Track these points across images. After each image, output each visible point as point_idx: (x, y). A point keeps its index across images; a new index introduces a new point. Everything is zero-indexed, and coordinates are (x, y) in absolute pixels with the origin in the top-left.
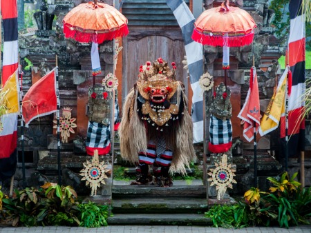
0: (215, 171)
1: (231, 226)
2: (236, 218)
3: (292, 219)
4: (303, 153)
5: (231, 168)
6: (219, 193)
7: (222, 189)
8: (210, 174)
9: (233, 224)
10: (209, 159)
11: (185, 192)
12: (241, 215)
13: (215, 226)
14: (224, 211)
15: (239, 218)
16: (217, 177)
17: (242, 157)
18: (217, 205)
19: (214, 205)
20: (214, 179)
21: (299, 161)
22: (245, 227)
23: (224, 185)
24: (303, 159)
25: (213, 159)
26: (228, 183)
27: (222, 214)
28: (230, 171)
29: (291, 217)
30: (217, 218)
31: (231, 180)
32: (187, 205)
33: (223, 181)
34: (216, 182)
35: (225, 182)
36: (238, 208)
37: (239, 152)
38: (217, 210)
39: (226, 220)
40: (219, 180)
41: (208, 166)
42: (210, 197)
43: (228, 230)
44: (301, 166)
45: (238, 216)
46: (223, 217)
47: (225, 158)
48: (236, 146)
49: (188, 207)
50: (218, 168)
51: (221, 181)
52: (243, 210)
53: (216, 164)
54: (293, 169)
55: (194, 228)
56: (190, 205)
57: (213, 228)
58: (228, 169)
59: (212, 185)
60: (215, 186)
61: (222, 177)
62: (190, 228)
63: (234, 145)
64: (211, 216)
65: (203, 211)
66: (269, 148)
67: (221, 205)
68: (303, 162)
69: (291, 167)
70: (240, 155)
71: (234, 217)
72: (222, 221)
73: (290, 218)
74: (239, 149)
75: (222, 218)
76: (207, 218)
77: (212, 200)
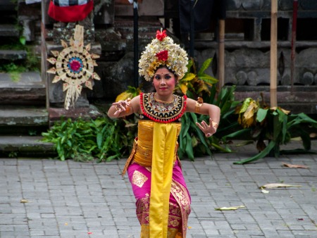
0: (61, 56)
1: (91, 158)
2: (99, 143)
3: (200, 144)
4: (223, 23)
5: (91, 52)
6: (68, 96)
7: (73, 89)
8: (52, 61)
9: (95, 154)
10: (50, 34)
11: (7, 95)
12: (109, 138)
13: (59, 159)
14: (79, 131)
15: (106, 143)
16: (66, 68)
17: (112, 31)
18: (65, 119)
19: (59, 119)
20: (60, 70)
21: (216, 38)
22: (116, 159)
23: (78, 82)
24: (223, 33)
25: (58, 34)
26: (84, 79)
27: (75, 136)
28: (88, 57)
29: (199, 141)
30: (65, 143)
31: (89, 74)
32: (10, 119)
33: (77, 75)
34: (63, 77)
35: (80, 78)
36: (103, 125)
37: (107, 21)
38: (65, 129)
39: (81, 147)
40: (68, 72)
41: (49, 46)
42: (53, 105)
43: (84, 165)
44: (218, 47)
45: (104, 140)
46: (76, 141)
47: (79, 30)
48: (102, 10)
49: (11, 123)
50: (66, 51)
51: (72, 75)
52: (112, 129)
53: (63, 43)
54: (205, 53)
55: (21, 161)
56: (15, 119)
57: (57, 162)
58: (85, 53)
59: (55, 81)
60: (62, 82)
61: (75, 66)
62: (13, 161)
63: (97, 8)
64: (54, 140)
65: (39, 130)
66: (162, 13)
67: (73, 119)
68: (222, 40)
69: (201, 49)
70: (110, 26)
71: (95, 141)
72: (75, 149)
73: (196, 142)
74: (106, 14)
75: (74, 144)
76: (46, 142)
77: (56, 110)
